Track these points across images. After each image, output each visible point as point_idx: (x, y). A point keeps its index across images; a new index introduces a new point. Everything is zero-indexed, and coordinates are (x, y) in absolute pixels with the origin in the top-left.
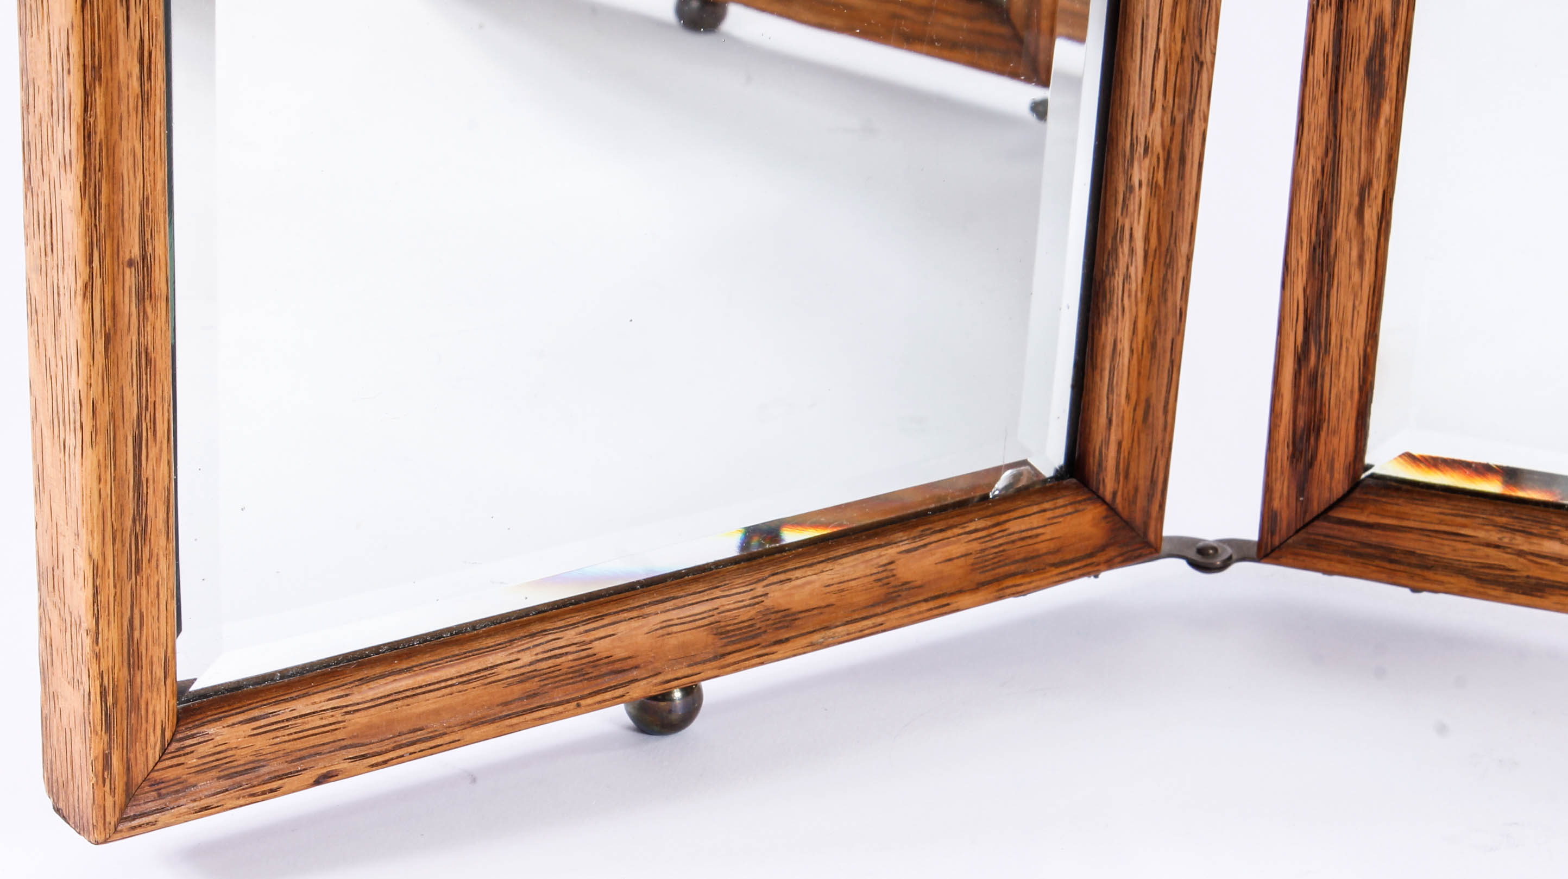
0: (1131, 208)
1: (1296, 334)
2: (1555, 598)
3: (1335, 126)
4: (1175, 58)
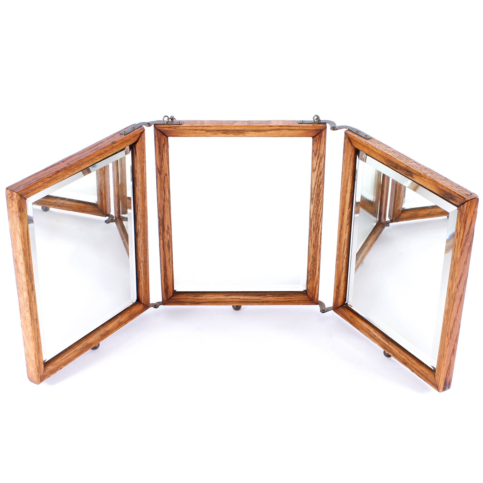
0: (141, 269)
3: (164, 253)
4: (144, 250)
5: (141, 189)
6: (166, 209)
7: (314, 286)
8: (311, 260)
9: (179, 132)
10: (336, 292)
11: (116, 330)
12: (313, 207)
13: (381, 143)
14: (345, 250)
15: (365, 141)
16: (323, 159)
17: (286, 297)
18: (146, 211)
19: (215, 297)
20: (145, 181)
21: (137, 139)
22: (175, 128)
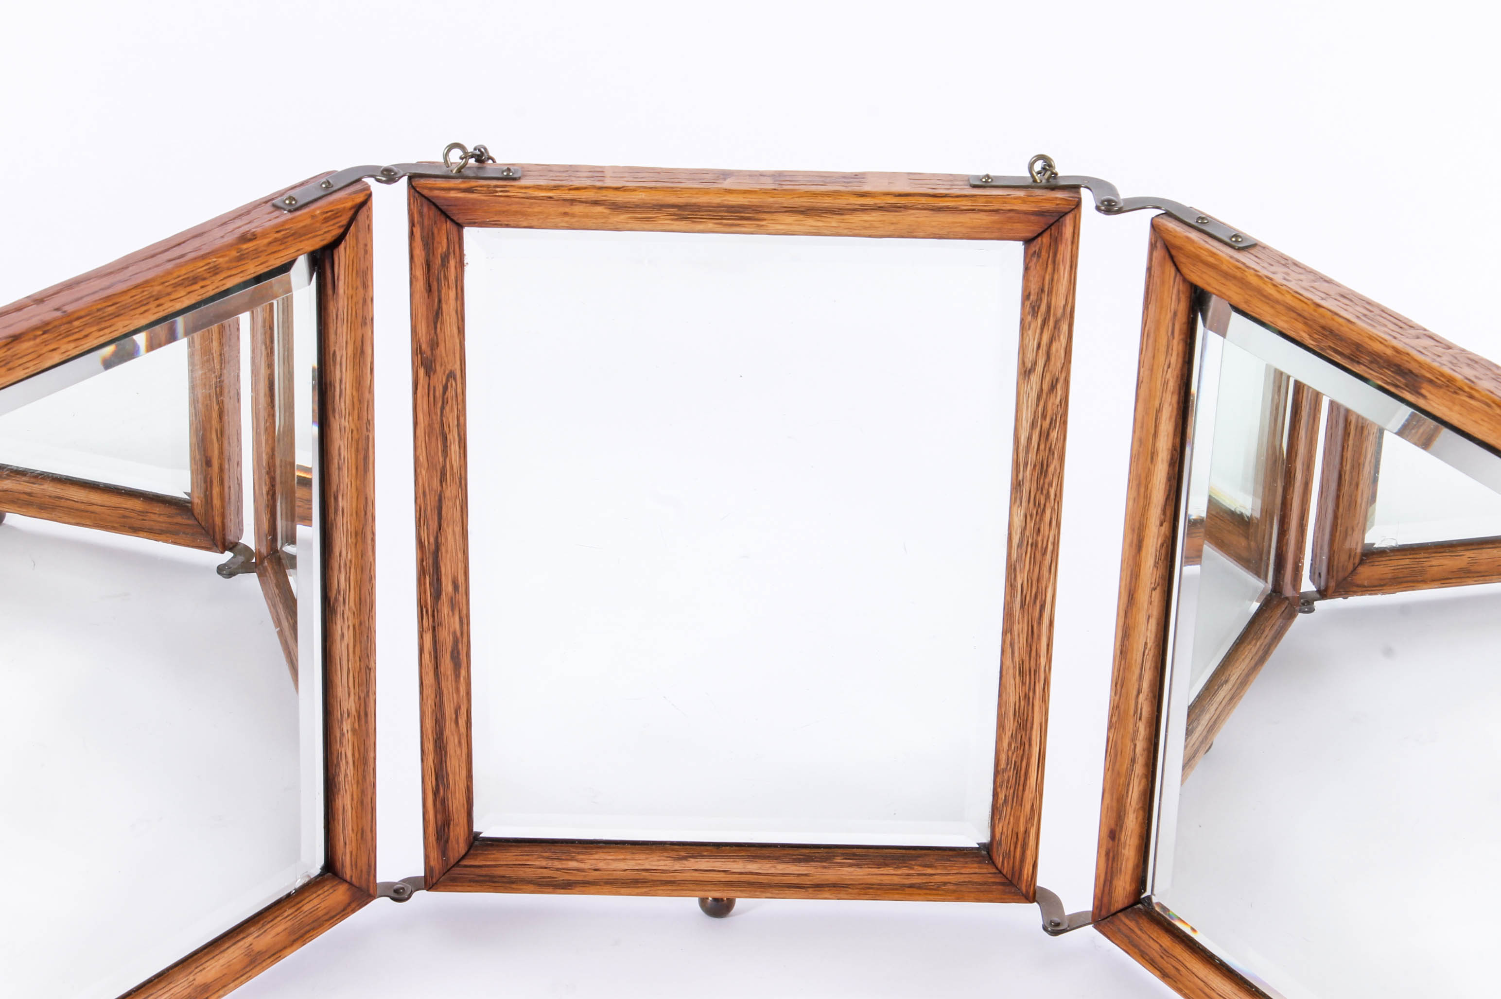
0: (344, 743)
1: (431, 782)
2: (578, 889)
3: (439, 684)
4: (357, 670)
5: (353, 426)
6: (450, 510)
7: (1022, 829)
8: (1010, 725)
9: (508, 208)
10: (1107, 854)
11: (236, 982)
12: (1022, 517)
13: (1296, 264)
14: (1146, 686)
15: (1231, 257)
16: (1065, 327)
17: (911, 868)
18: (370, 519)
19: (631, 864)
20: (367, 395)
21: (341, 230)
22: (491, 191)
